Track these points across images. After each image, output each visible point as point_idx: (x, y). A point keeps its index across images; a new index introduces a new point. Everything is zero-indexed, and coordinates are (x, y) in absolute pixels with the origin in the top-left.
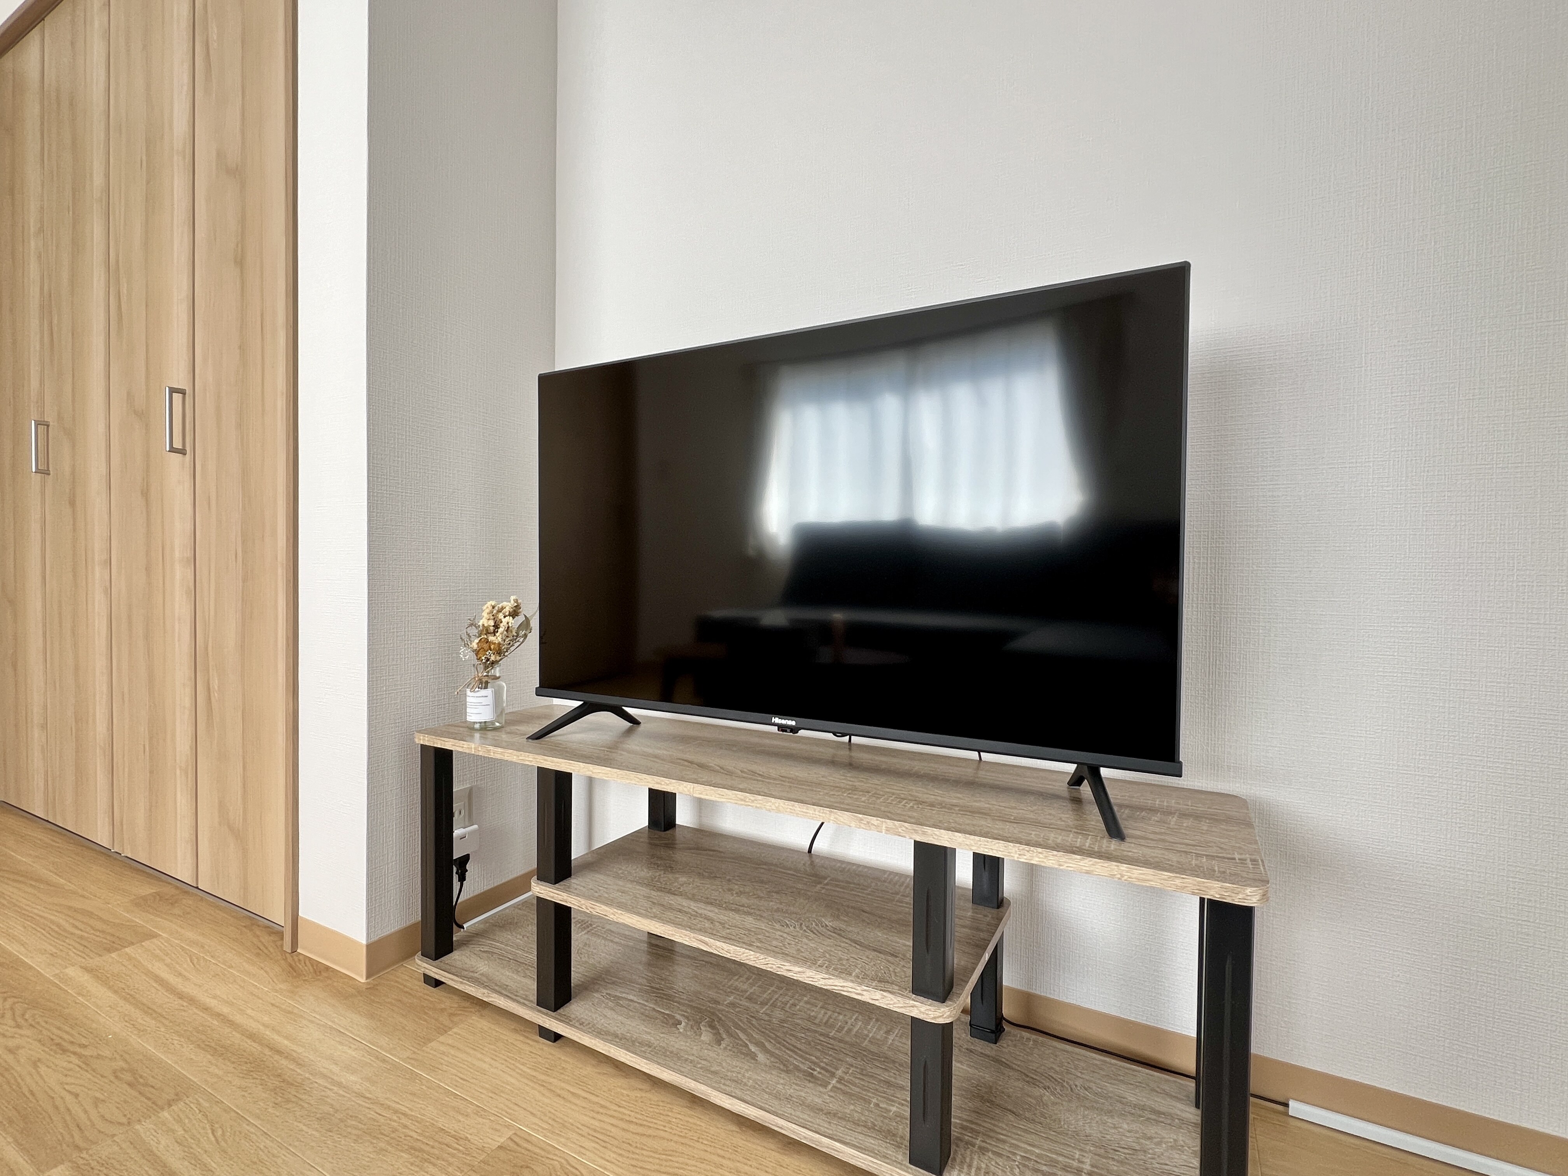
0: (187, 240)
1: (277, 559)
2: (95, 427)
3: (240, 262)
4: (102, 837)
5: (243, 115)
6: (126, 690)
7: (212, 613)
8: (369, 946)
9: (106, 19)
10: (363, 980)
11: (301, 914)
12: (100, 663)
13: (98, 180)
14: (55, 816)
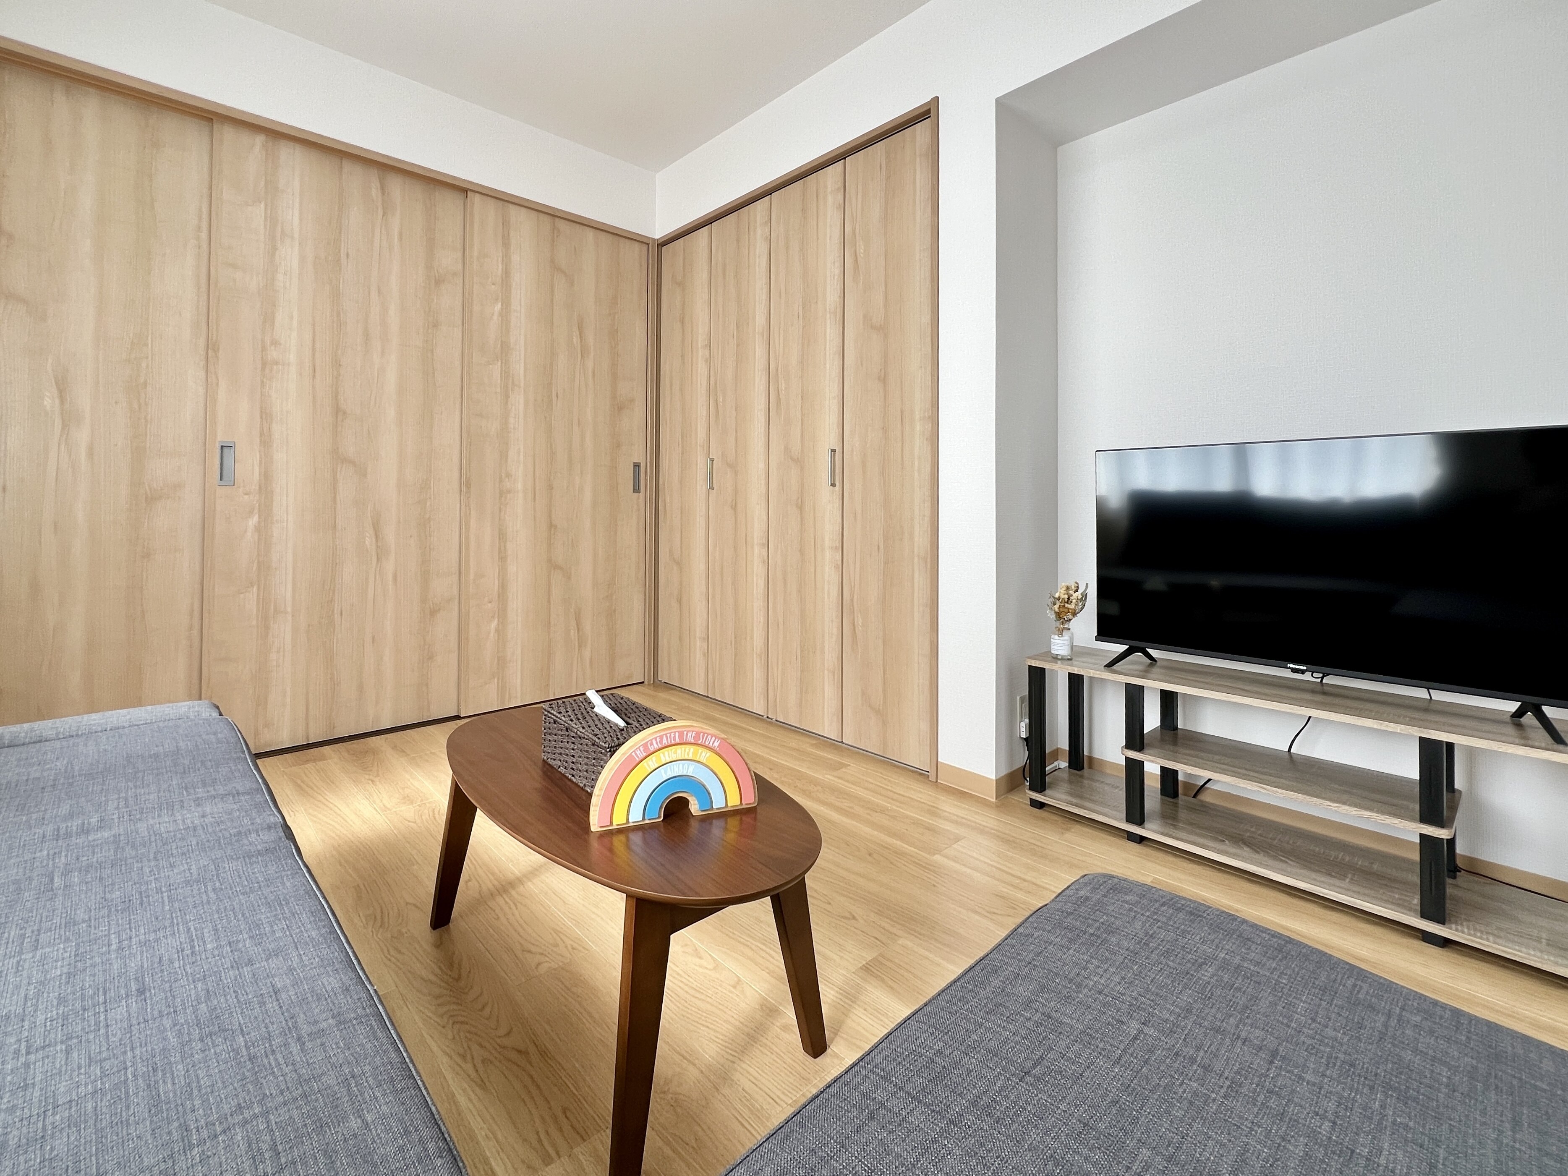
0: (837, 363)
1: (913, 552)
2: (756, 464)
3: (883, 379)
4: (758, 707)
5: (886, 298)
6: (781, 621)
7: (857, 578)
8: (996, 780)
9: (767, 230)
10: (994, 800)
11: (939, 760)
12: (758, 604)
13: (760, 320)
14: (714, 693)
